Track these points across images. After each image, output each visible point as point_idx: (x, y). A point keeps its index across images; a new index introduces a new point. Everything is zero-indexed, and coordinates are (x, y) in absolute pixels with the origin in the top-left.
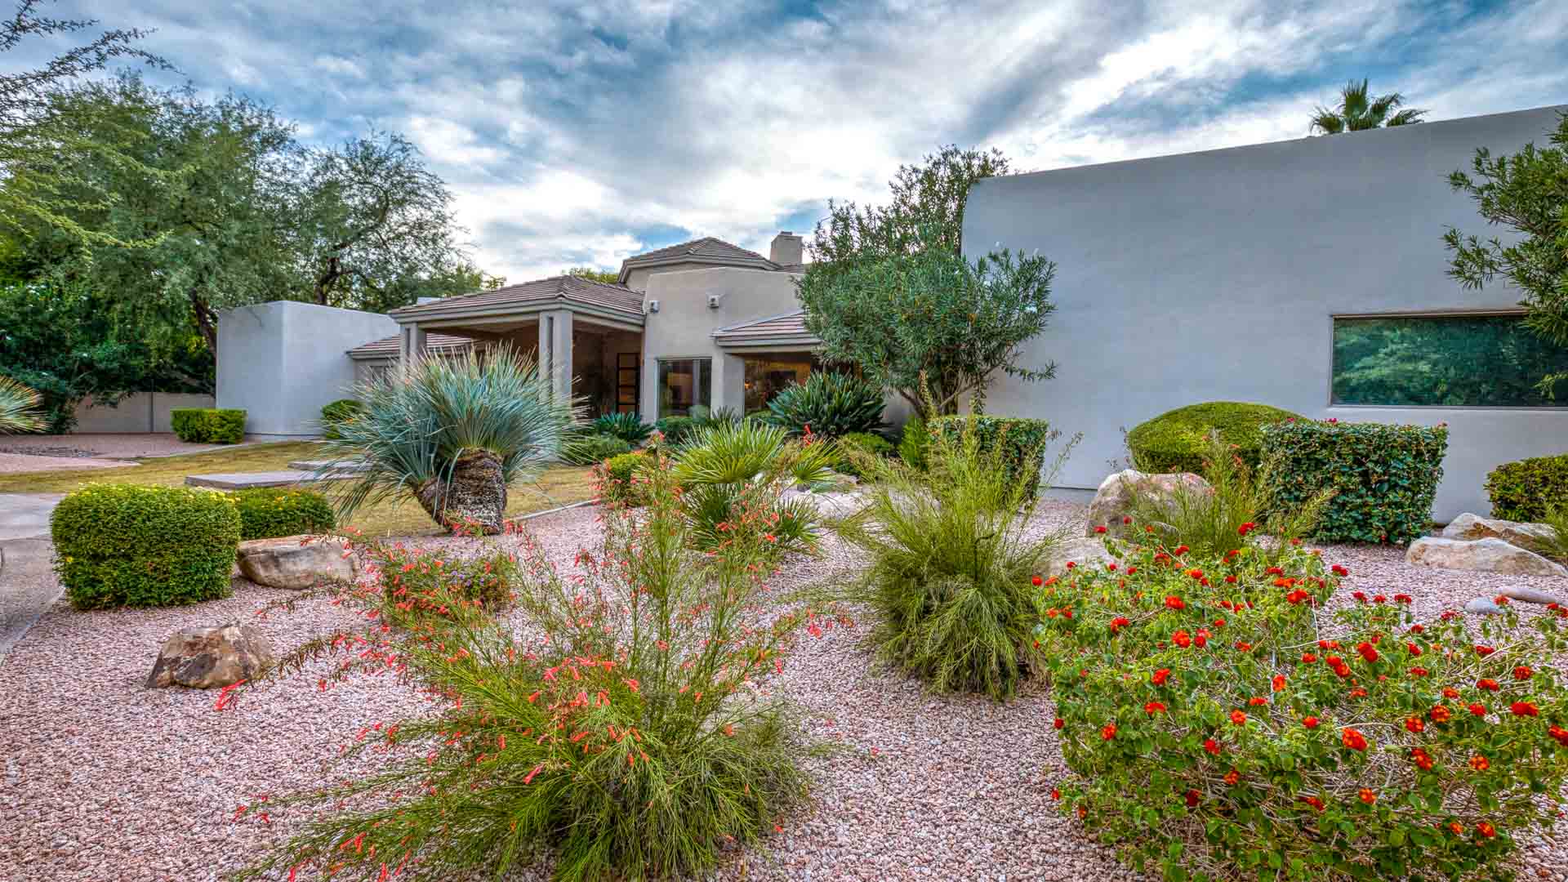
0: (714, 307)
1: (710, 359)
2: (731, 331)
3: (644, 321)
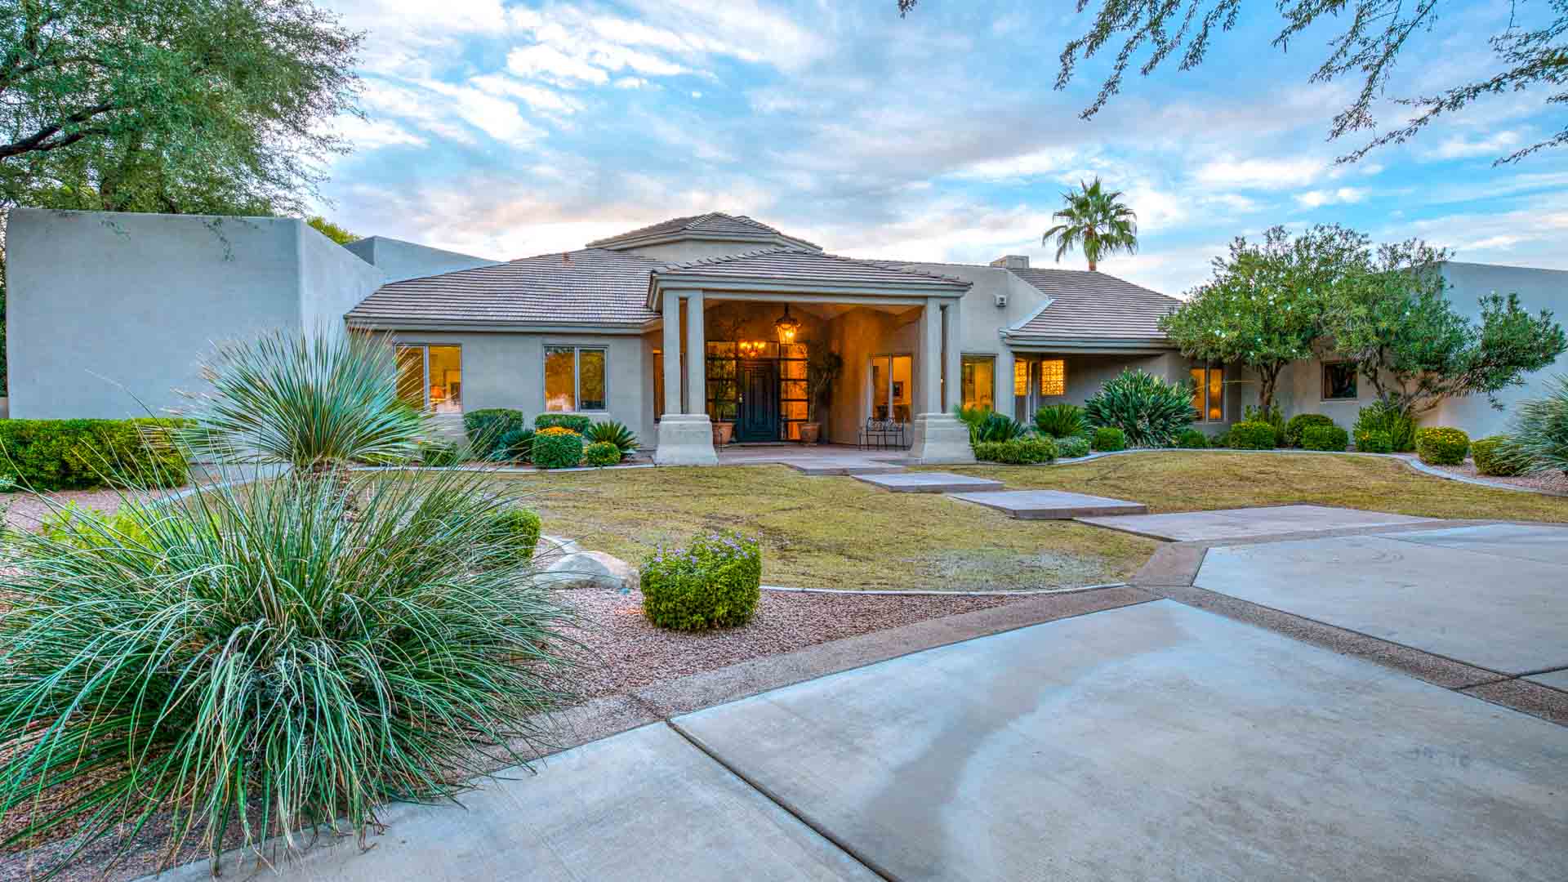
0: (1001, 306)
1: (994, 356)
2: (1019, 330)
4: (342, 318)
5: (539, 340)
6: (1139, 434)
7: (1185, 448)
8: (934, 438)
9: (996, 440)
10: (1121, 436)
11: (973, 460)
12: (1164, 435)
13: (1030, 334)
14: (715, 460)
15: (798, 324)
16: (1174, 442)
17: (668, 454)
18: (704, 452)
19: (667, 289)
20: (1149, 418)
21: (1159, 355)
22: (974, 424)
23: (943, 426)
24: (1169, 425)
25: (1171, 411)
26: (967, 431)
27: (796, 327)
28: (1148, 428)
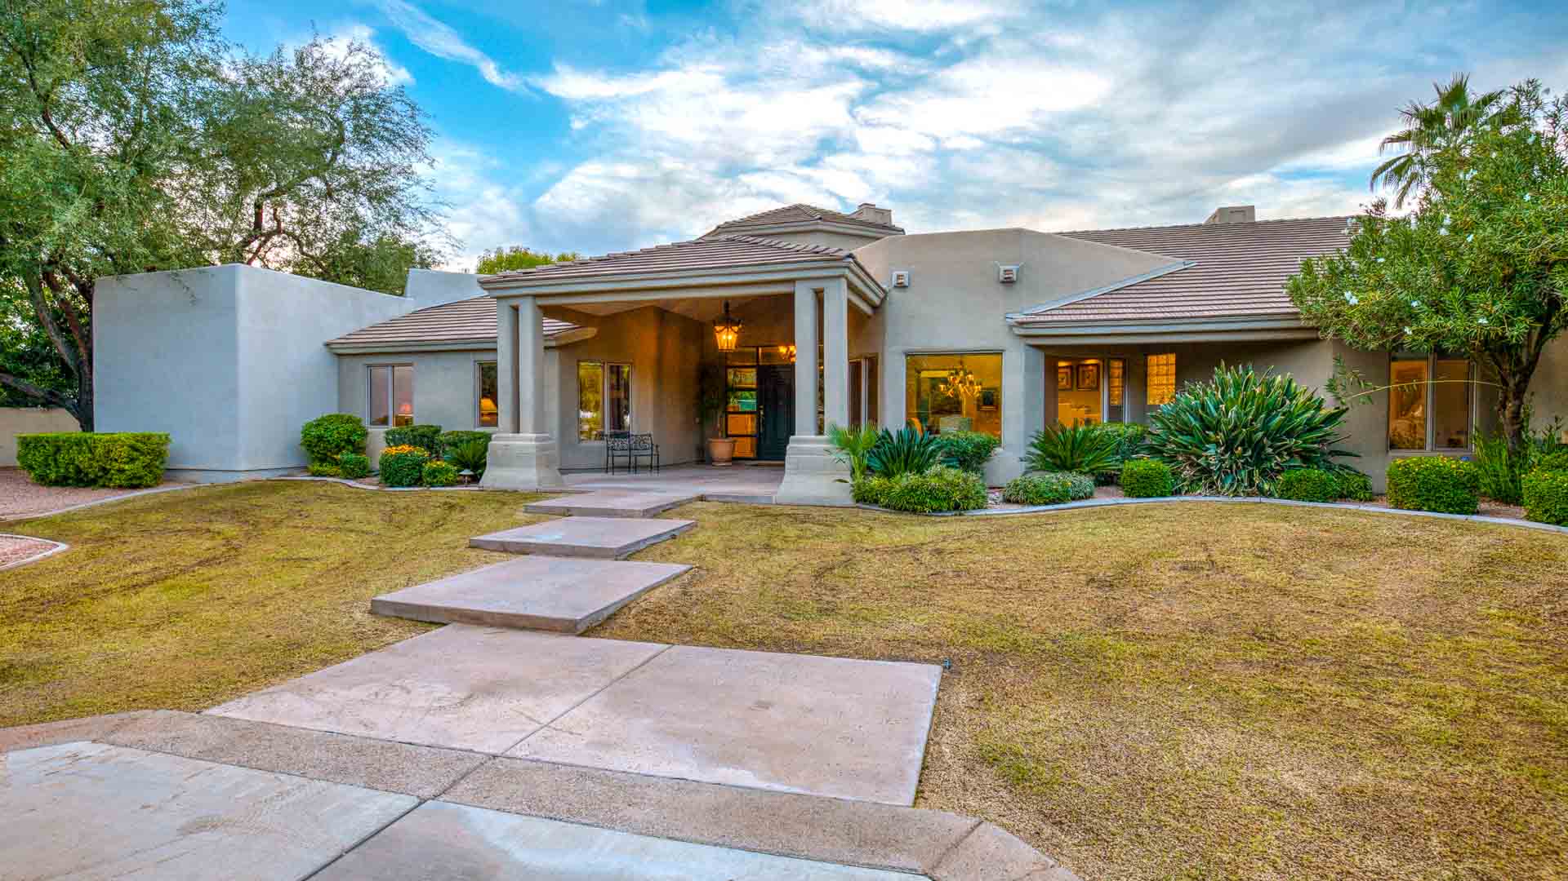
0: (1008, 282)
1: (999, 353)
2: (1036, 315)
3: (883, 300)
4: (321, 345)
5: (472, 356)
6: (1206, 471)
7: (1289, 498)
8: (799, 469)
9: (889, 475)
10: (1162, 475)
11: (849, 501)
12: (1250, 474)
13: (1055, 318)
14: (534, 486)
15: (737, 324)
16: (1266, 487)
17: (492, 477)
18: (526, 476)
19: (498, 298)
20: (1229, 446)
21: (1317, 340)
22: (854, 452)
23: (811, 452)
24: (1268, 458)
25: (1260, 434)
26: (846, 460)
27: (736, 329)
28: (1223, 461)
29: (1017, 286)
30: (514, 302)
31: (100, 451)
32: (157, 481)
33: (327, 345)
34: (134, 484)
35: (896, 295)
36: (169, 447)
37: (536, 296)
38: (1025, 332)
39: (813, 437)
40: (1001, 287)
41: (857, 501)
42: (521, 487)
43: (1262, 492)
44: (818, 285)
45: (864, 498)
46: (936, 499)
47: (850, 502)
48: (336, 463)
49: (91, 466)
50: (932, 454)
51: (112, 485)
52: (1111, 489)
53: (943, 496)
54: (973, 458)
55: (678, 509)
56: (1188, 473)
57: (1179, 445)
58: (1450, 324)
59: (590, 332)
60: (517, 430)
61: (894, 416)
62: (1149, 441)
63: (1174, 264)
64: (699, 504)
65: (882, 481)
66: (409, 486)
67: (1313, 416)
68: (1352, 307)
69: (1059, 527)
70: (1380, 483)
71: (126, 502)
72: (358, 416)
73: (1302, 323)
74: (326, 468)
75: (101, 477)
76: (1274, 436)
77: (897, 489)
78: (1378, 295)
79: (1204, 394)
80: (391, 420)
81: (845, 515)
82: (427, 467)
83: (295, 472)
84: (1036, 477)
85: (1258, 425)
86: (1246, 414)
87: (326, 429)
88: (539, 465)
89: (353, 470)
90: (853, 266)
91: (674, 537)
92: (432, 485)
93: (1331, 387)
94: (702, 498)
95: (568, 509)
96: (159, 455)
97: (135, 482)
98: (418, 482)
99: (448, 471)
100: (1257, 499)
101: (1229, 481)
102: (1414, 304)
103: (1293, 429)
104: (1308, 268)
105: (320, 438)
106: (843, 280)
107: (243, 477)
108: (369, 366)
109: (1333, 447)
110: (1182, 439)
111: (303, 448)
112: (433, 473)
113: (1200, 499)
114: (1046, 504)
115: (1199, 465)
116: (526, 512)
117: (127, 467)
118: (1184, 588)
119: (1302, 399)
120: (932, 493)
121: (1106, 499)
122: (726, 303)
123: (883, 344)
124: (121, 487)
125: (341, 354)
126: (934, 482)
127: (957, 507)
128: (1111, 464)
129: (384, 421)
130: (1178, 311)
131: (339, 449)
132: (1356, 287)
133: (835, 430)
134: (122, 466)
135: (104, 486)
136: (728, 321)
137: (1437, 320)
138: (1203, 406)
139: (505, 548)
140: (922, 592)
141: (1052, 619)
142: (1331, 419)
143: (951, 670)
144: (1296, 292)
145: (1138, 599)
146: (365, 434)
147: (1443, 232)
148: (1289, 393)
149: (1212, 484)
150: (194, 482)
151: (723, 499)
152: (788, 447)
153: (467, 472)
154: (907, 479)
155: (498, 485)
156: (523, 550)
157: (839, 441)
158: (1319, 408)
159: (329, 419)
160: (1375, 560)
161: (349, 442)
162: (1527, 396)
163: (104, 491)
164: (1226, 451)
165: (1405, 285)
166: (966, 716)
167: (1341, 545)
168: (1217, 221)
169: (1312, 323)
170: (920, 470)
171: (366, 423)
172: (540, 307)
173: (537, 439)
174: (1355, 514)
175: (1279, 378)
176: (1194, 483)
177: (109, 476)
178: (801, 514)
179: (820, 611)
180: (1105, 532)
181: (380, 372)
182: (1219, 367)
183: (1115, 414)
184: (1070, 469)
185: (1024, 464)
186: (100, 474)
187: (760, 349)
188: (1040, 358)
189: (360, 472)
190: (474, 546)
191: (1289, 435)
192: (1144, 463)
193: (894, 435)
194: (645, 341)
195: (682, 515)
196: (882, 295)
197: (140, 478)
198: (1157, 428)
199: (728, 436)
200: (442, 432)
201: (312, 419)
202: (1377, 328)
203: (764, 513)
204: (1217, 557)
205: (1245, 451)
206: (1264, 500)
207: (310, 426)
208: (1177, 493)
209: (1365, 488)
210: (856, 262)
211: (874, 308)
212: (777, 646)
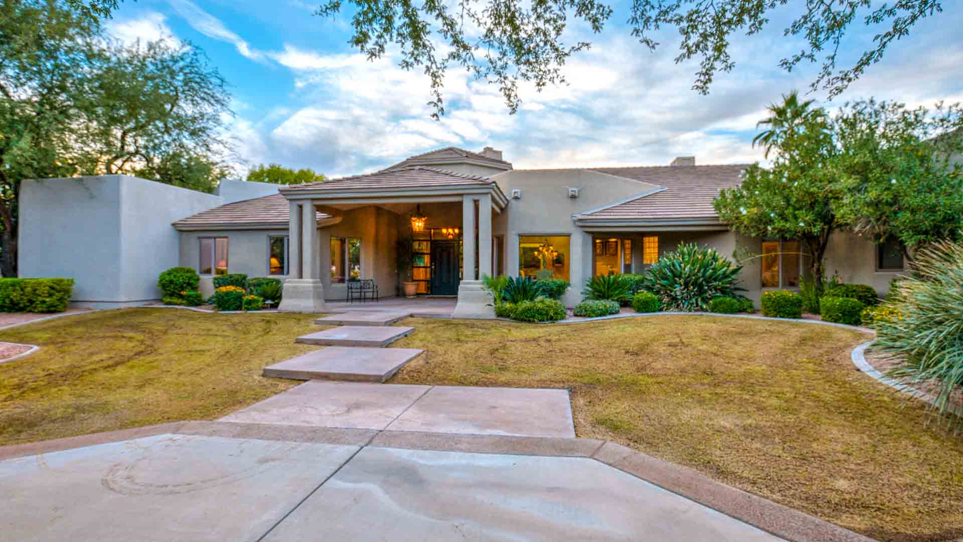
1: (569, 235)
2: (589, 215)
3: (507, 205)
4: (168, 225)
5: (265, 234)
6: (674, 299)
7: (716, 312)
8: (466, 299)
9: (515, 301)
10: (653, 301)
11: (493, 315)
12: (697, 300)
13: (598, 217)
14: (311, 310)
15: (424, 217)
16: (704, 307)
17: (286, 304)
18: (308, 304)
19: (290, 200)
20: (686, 285)
21: (727, 231)
22: (496, 289)
23: (472, 290)
24: (706, 292)
25: (701, 279)
26: (491, 294)
27: (423, 219)
28: (683, 294)
29: (577, 199)
30: (300, 203)
31: (29, 289)
32: (65, 308)
33: (173, 225)
34: (51, 310)
35: (513, 202)
36: (74, 287)
37: (313, 199)
38: (583, 224)
39: (473, 281)
40: (569, 200)
41: (498, 316)
42: (304, 311)
43: (702, 309)
44: (476, 198)
45: (502, 314)
46: (541, 314)
47: (495, 318)
48: (182, 297)
49: (22, 299)
50: (537, 290)
51: (36, 311)
52: (628, 309)
53: (544, 312)
54: (557, 292)
55: (400, 322)
56: (666, 299)
57: (662, 285)
58: (788, 225)
59: (338, 220)
60: (301, 276)
61: (513, 270)
62: (646, 283)
63: (657, 188)
64: (410, 319)
65: (511, 305)
66: (234, 309)
67: (726, 270)
68: (744, 216)
69: (606, 327)
70: (757, 304)
71: (49, 321)
72: (193, 269)
73: (721, 222)
74: (175, 300)
75: (28, 306)
76: (708, 280)
77: (520, 309)
78: (755, 210)
79: (672, 258)
80: (213, 271)
81: (492, 323)
82: (245, 298)
83: (153, 302)
84: (590, 302)
85: (700, 275)
86: (694, 269)
87: (175, 276)
88: (314, 297)
89: (193, 301)
90: (495, 188)
91: (406, 336)
92: (248, 309)
93: (734, 255)
94: (412, 316)
95: (341, 322)
96: (67, 291)
97: (52, 309)
98: (239, 308)
99: (258, 301)
100: (699, 313)
101: (686, 304)
102: (772, 215)
103: (717, 277)
104: (723, 194)
105: (171, 282)
106: (490, 196)
107: (123, 306)
108: (199, 238)
109: (737, 286)
110: (664, 282)
111: (160, 288)
112: (249, 302)
113: (673, 313)
114: (597, 316)
115: (671, 295)
116: (316, 324)
117: (47, 300)
118: (671, 354)
119: (721, 261)
120: (539, 312)
121: (626, 314)
122: (418, 206)
123: (506, 229)
124: (42, 312)
125: (182, 230)
126: (540, 305)
127: (551, 319)
128: (628, 296)
129: (208, 271)
130: (660, 214)
131: (182, 288)
132: (746, 205)
133: (486, 278)
134: (44, 299)
135: (30, 311)
136: (419, 215)
137: (782, 223)
138: (674, 265)
139: (318, 343)
140: (547, 359)
141: (612, 370)
142: (734, 272)
143: (573, 392)
144: (717, 207)
145: (651, 360)
146: (198, 279)
147: (784, 180)
148: (715, 259)
149: (678, 305)
150: (89, 309)
151: (423, 316)
152: (460, 287)
153: (269, 302)
154: (526, 304)
155: (290, 309)
156: (329, 343)
157: (488, 283)
158: (728, 266)
159: (176, 270)
160: (755, 340)
161: (189, 284)
162: (823, 260)
163: (30, 315)
164: (684, 289)
165: (768, 205)
166: (586, 408)
167: (740, 333)
168: (676, 164)
169: (725, 223)
170: (532, 300)
171: (197, 273)
172: (315, 206)
173: (314, 283)
174: (747, 319)
175: (710, 251)
176: (669, 305)
177: (34, 305)
178: (470, 323)
179: (499, 369)
180: (629, 329)
181: (205, 241)
182: (680, 244)
183: (628, 268)
184: (608, 298)
185: (583, 295)
186: (28, 304)
187: (432, 231)
188: (589, 239)
189: (197, 302)
190: (299, 342)
191: (715, 280)
192: (644, 294)
193: (514, 280)
194: (369, 226)
195: (405, 324)
196: (506, 202)
197: (55, 306)
198: (650, 277)
199: (413, 281)
200: (248, 278)
201: (165, 270)
202: (755, 226)
203: (448, 323)
204: (684, 340)
205: (694, 288)
206: (704, 313)
207: (163, 274)
208: (661, 310)
209: (751, 307)
210: (497, 186)
211: (502, 209)
212: (485, 385)
